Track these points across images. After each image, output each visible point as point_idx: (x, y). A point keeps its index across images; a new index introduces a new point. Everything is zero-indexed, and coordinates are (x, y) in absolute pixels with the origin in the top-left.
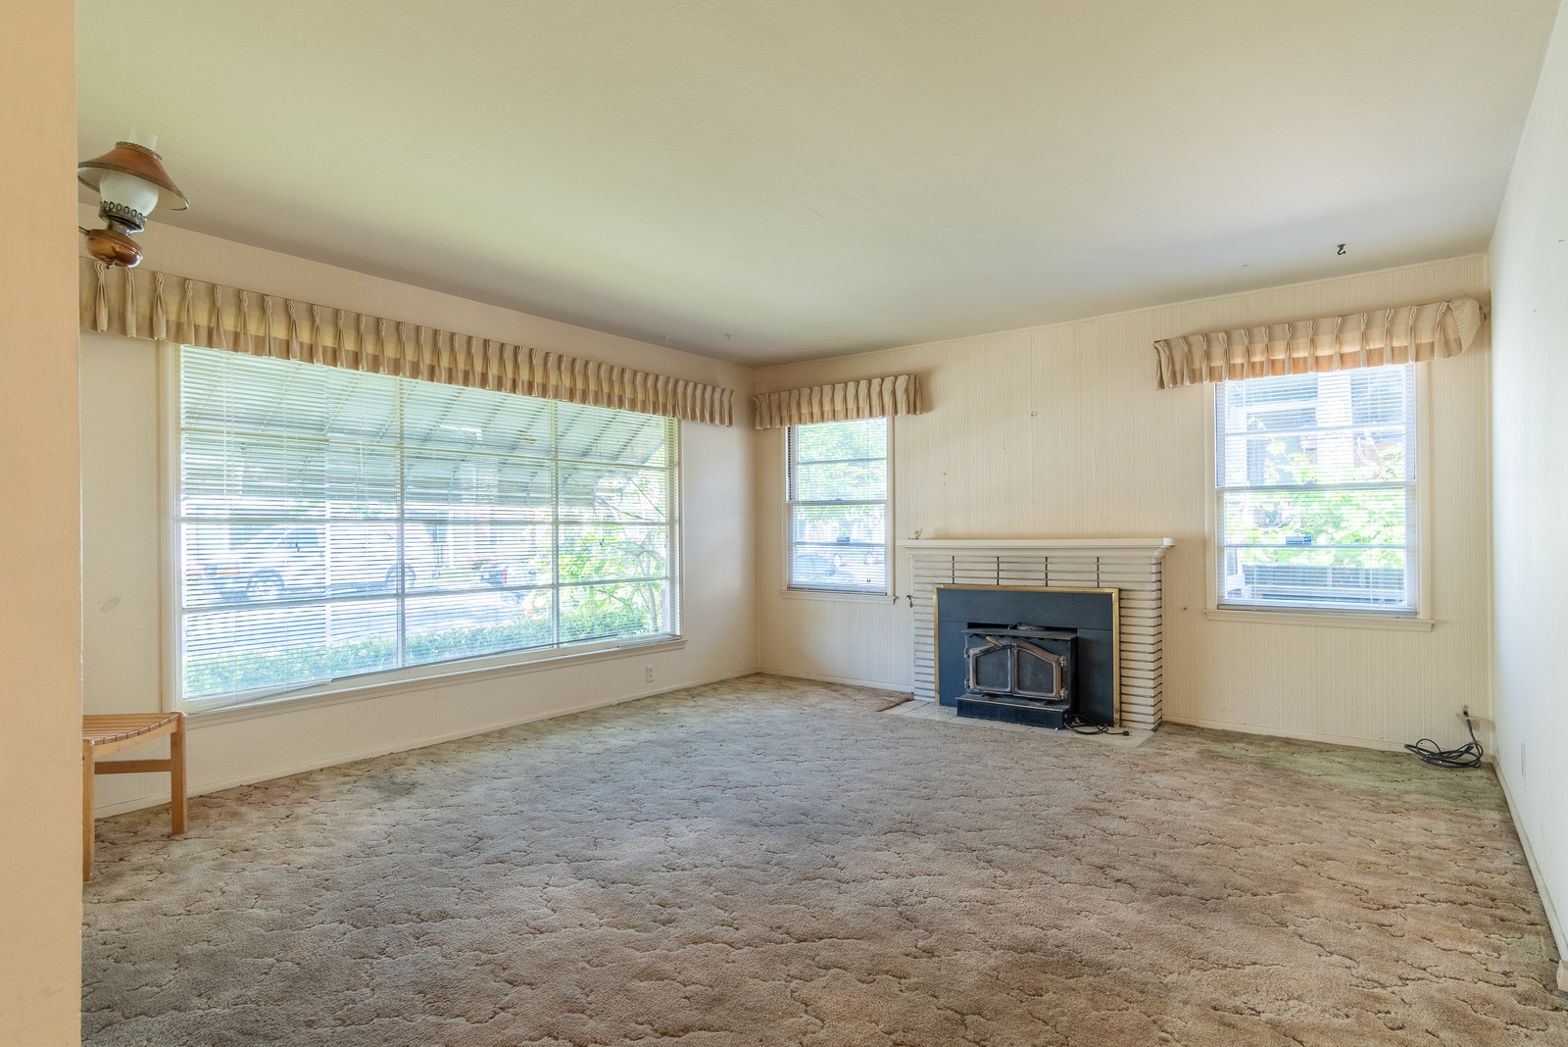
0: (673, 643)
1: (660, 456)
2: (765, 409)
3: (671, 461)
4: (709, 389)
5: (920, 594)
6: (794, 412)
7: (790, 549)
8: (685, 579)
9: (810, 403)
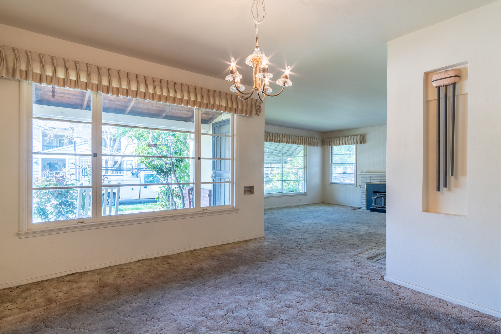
0: (304, 194)
1: (302, 153)
2: (326, 143)
3: (305, 155)
4: (313, 139)
5: (362, 185)
6: (333, 143)
7: (331, 174)
8: (308, 180)
9: (337, 141)
